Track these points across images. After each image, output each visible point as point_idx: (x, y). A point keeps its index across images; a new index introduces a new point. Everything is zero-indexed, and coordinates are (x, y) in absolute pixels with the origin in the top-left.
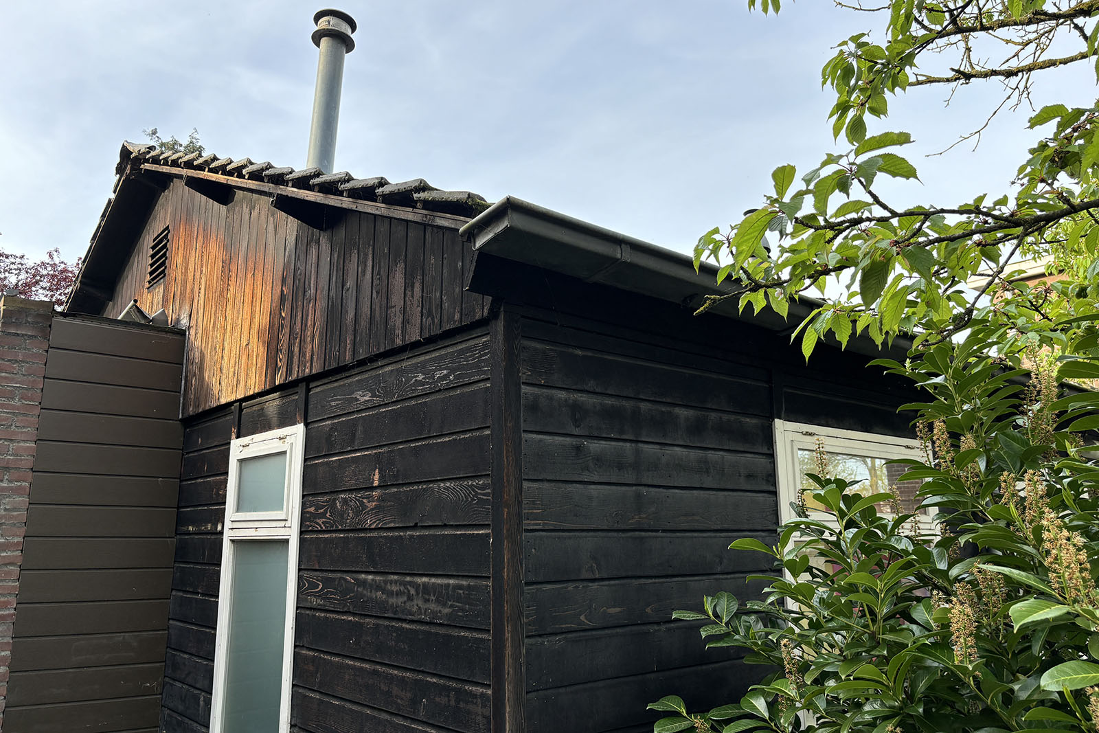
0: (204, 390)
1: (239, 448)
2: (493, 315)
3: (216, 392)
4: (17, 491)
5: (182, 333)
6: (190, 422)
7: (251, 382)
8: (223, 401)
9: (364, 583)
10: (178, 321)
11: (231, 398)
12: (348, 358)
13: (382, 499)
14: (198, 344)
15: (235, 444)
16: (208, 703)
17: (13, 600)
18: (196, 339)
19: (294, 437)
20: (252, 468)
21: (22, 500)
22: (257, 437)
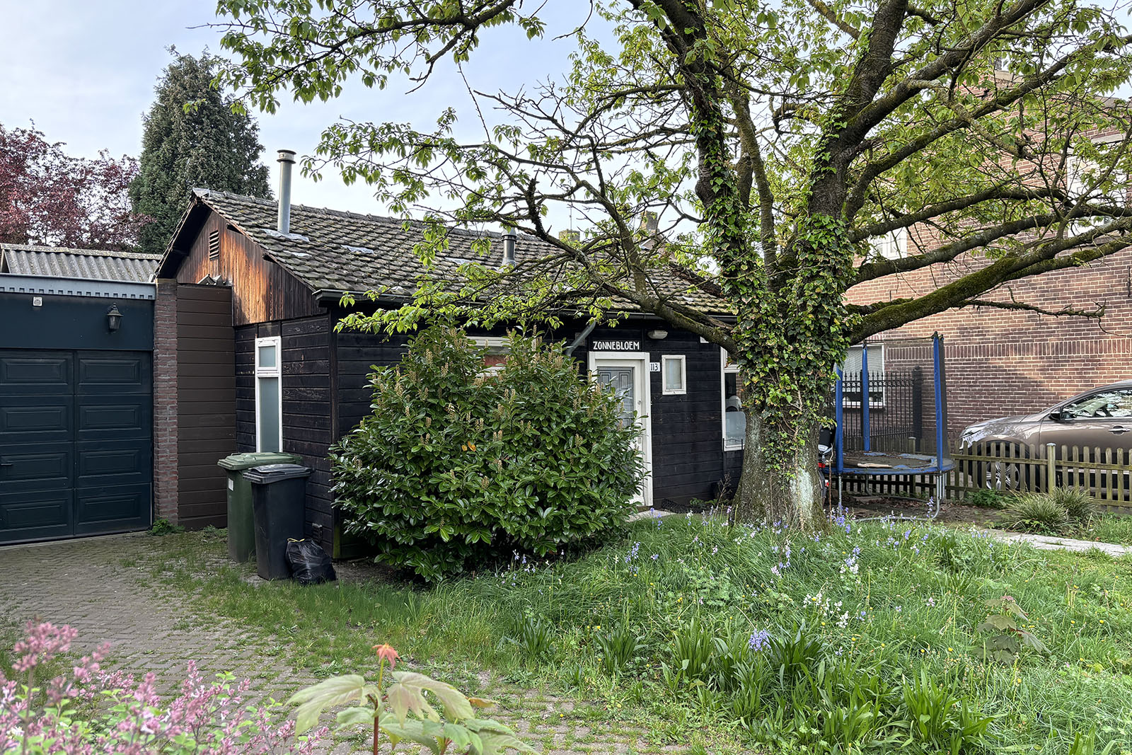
0: (242, 316)
1: (259, 342)
2: (328, 313)
3: (247, 317)
4: (173, 358)
5: (230, 288)
6: (236, 328)
7: (261, 317)
8: (251, 322)
9: (300, 391)
10: (227, 280)
11: (254, 322)
12: (292, 317)
13: (305, 364)
14: (238, 294)
15: (257, 340)
16: (255, 437)
17: (176, 401)
18: (236, 291)
19: (276, 341)
20: (263, 350)
21: (175, 362)
22: (265, 339)
